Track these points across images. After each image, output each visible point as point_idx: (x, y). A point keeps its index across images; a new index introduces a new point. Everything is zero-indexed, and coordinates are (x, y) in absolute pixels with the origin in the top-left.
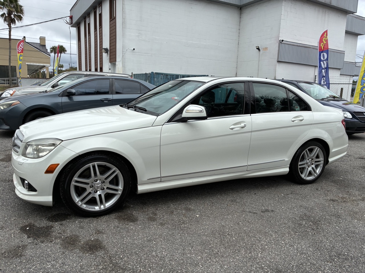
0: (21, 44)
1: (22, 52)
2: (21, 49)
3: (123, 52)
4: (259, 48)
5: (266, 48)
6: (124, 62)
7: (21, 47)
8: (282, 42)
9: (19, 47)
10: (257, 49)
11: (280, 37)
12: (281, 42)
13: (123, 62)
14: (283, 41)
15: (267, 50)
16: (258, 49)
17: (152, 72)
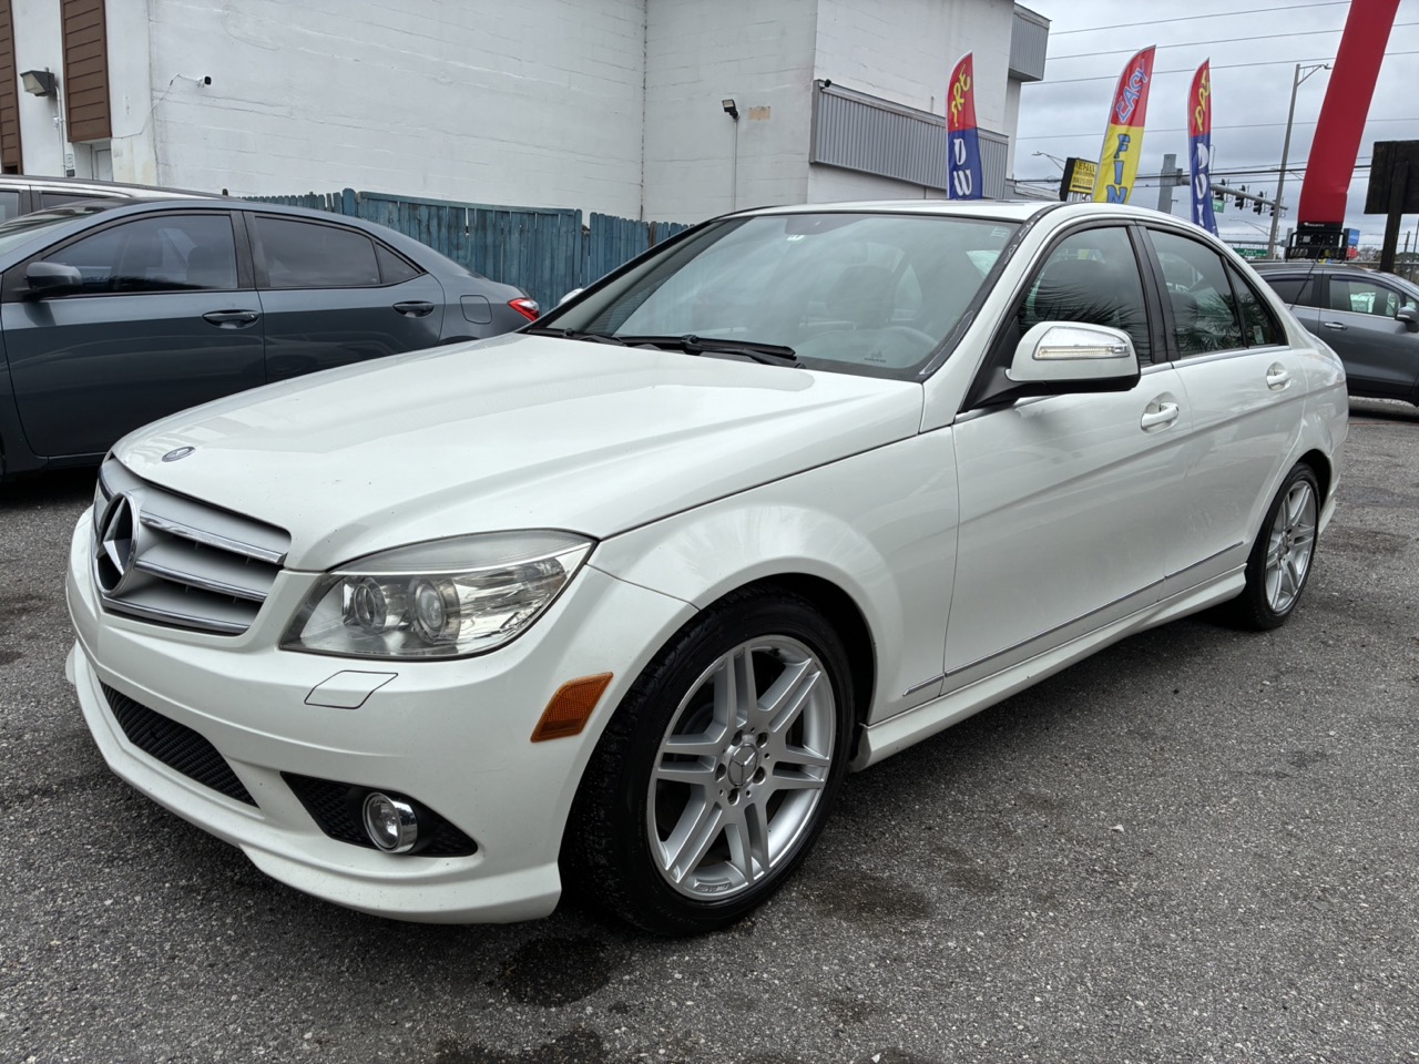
3: (152, 89)
4: (734, 108)
5: (763, 111)
6: (162, 142)
8: (827, 90)
10: (726, 110)
11: (815, 69)
12: (822, 88)
13: (154, 140)
14: (828, 83)
15: (768, 117)
16: (732, 111)
17: (346, 191)
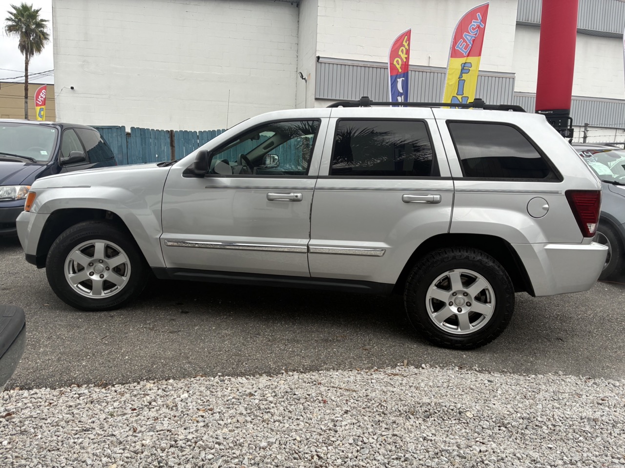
0: (43, 92)
1: (44, 103)
2: (42, 100)
4: (302, 76)
5: (310, 76)
6: (58, 110)
7: (42, 97)
9: (40, 97)
11: (317, 52)
14: (319, 58)
15: (310, 79)
